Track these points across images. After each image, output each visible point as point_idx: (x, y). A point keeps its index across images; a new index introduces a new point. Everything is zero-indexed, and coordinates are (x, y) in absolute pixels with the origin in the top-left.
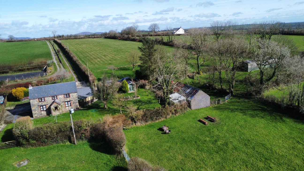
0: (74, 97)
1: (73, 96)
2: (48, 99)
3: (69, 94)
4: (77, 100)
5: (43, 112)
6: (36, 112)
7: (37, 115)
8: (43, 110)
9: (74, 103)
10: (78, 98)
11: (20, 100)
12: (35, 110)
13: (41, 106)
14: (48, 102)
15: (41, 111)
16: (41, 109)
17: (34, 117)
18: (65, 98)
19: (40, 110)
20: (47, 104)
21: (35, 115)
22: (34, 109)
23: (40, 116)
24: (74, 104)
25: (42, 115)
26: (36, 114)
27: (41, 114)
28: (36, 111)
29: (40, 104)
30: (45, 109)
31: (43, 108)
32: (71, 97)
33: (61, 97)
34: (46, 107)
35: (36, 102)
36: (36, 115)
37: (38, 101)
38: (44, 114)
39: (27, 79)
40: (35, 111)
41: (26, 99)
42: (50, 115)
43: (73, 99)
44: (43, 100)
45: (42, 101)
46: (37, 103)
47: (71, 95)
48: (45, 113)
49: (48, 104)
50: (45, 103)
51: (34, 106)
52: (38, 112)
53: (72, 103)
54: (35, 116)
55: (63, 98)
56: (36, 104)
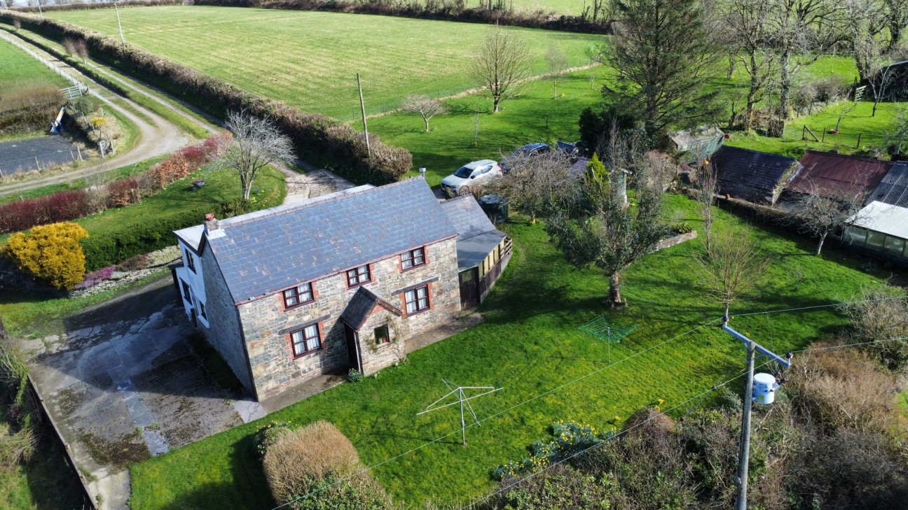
0: (441, 260)
1: (438, 258)
2: (328, 286)
3: (422, 250)
4: (454, 276)
5: (303, 363)
6: (271, 367)
7: (275, 385)
8: (306, 352)
9: (440, 293)
10: (461, 264)
11: (69, 288)
12: (266, 358)
13: (295, 331)
14: (330, 303)
15: (296, 356)
16: (293, 345)
17: (261, 397)
18: (403, 271)
19: (291, 356)
20: (323, 314)
21: (264, 388)
22: (261, 351)
23: (293, 383)
24: (442, 297)
25: (301, 379)
26: (269, 378)
27: (294, 376)
28: (273, 364)
29: (292, 318)
30: (312, 344)
31: (304, 340)
32: (430, 265)
33: (390, 270)
34: (321, 332)
35: (269, 311)
36: (271, 384)
37: (280, 304)
38: (310, 369)
39: (20, 174)
40: (267, 365)
41: (100, 280)
42: (353, 373)
43: (437, 273)
44: (304, 298)
45: (298, 303)
46: (275, 316)
47: (430, 250)
48: (313, 367)
49: (327, 317)
50: (317, 311)
51: (263, 336)
52: (281, 368)
53: (435, 295)
54: (268, 391)
55: (398, 271)
56: (271, 322)
